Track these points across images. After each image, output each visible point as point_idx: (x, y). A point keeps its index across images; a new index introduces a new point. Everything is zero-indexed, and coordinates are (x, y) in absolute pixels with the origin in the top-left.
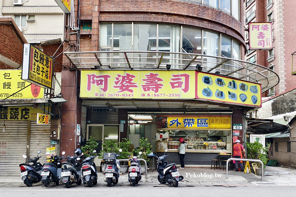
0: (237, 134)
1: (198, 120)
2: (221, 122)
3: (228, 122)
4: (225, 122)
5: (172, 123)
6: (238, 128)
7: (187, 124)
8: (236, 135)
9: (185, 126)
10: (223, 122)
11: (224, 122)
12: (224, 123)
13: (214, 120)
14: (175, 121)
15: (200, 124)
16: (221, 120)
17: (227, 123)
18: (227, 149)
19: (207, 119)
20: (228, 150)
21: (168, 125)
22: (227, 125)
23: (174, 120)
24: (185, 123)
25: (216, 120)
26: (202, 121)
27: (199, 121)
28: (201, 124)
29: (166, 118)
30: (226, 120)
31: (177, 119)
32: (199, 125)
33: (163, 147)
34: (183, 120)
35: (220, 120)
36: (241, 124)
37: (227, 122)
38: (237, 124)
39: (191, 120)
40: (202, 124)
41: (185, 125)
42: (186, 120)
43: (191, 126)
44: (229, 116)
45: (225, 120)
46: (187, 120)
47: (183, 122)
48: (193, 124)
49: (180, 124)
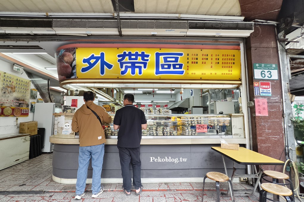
0: (265, 91)
1: (158, 55)
2: (217, 61)
3: (233, 61)
4: (226, 61)
5: (87, 65)
6: (267, 74)
7: (129, 67)
8: (262, 94)
9: (123, 73)
10: (220, 61)
11: (224, 61)
12: (224, 65)
13: (200, 57)
14: (97, 59)
15: (163, 68)
16: (217, 57)
17: (230, 65)
18: (233, 133)
19: (181, 54)
20: (237, 135)
21: (78, 71)
22: (230, 69)
23: (93, 57)
24: (124, 65)
25: (204, 57)
26: (168, 59)
27: (161, 58)
28: (166, 66)
29: (73, 51)
30: (229, 57)
31: (102, 54)
32: (161, 70)
33: (62, 128)
34: (119, 56)
35: (214, 57)
36: (274, 66)
37: (231, 61)
38: (263, 65)
39: (140, 55)
40: (169, 67)
41: (123, 69)
42: (124, 55)
43: (140, 73)
44: (236, 47)
45: (226, 57)
46: (127, 58)
47: (119, 60)
48: (145, 67)
49: (110, 66)
